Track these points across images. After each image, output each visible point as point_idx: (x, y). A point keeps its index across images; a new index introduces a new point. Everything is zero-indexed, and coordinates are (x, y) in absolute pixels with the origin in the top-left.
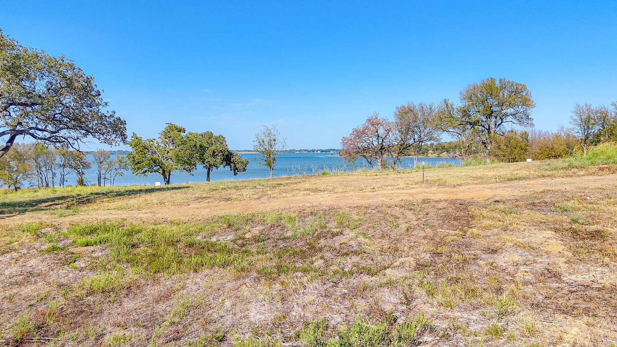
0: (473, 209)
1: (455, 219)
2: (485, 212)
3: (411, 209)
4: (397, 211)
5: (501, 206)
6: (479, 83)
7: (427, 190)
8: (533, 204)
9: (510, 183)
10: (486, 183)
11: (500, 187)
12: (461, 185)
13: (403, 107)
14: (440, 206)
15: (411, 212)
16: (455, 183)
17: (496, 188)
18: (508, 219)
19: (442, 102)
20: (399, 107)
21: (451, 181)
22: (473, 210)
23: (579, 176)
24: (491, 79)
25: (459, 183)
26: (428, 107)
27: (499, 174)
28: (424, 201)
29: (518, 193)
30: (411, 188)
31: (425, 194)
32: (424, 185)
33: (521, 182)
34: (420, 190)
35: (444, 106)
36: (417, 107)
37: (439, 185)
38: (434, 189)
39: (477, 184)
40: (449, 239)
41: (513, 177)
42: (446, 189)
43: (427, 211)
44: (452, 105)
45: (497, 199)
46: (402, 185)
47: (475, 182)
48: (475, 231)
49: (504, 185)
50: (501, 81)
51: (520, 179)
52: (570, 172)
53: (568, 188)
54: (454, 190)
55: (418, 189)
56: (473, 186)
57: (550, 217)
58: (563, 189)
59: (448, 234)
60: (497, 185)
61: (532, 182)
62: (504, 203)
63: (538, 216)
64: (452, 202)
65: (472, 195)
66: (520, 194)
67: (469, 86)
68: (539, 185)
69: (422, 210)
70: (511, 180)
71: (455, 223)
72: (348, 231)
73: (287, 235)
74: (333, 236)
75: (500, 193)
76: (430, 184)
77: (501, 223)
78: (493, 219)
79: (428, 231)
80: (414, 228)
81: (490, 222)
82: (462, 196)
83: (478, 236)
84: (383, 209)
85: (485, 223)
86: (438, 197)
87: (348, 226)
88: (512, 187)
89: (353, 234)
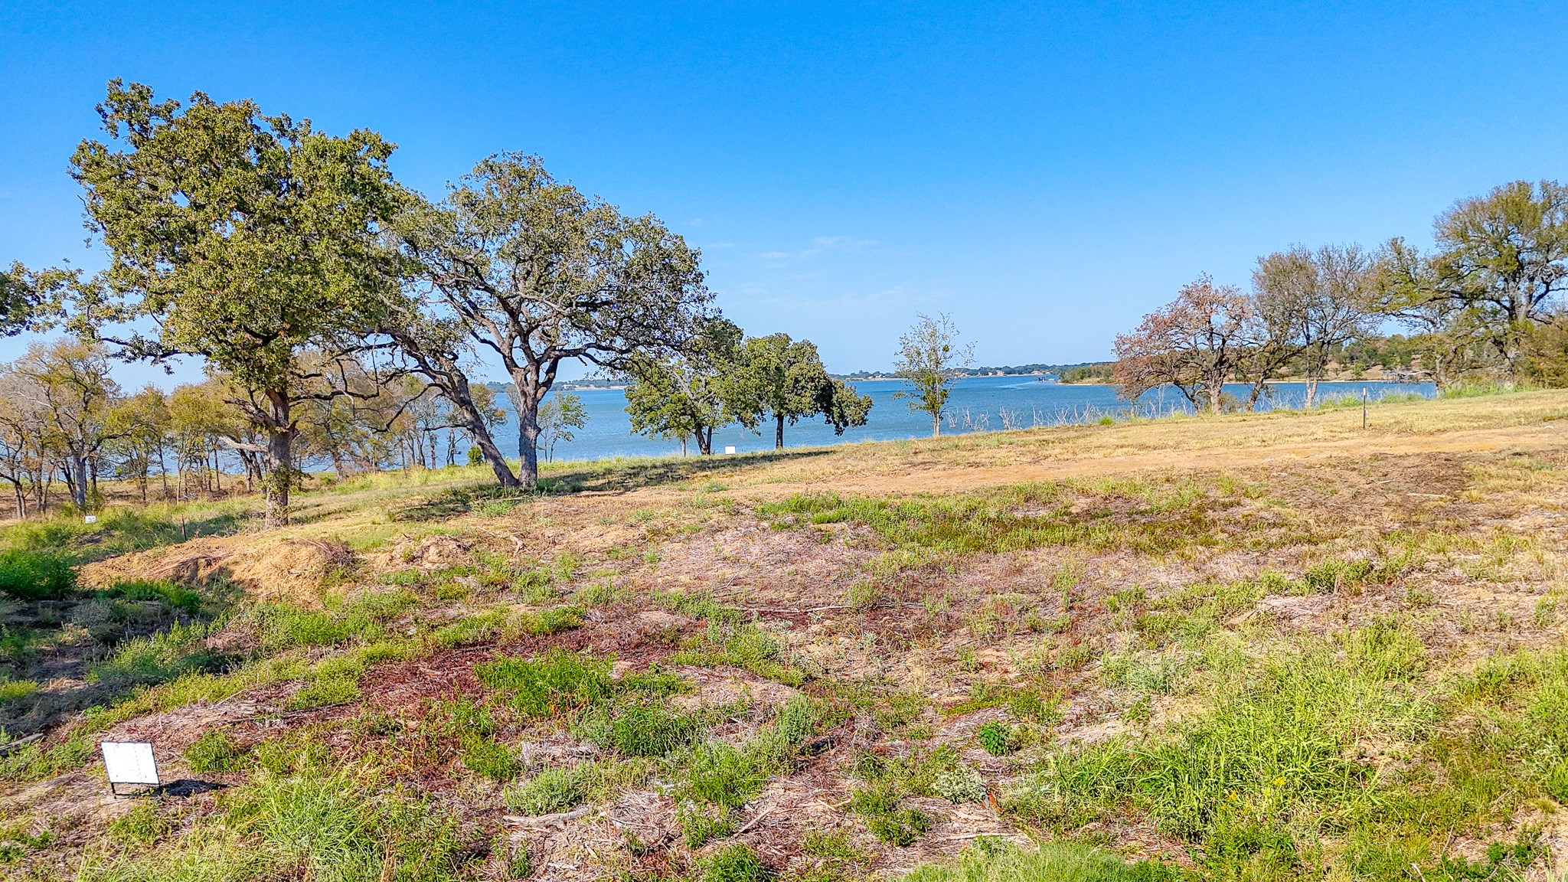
0: (1469, 466)
1: (1438, 480)
2: (1492, 469)
3: (1354, 469)
4: (1328, 473)
5: (1525, 460)
6: (1484, 195)
7: (1375, 441)
9: (1548, 426)
10: (1499, 426)
11: (1527, 433)
12: (1445, 431)
13: (1276, 258)
14: (1407, 463)
15: (1355, 473)
16: (1433, 428)
17: (1518, 434)
18: (1533, 478)
19: (1384, 245)
20: (1267, 258)
21: (1426, 425)
22: (1471, 466)
24: (1520, 185)
25: (1440, 426)
26: (1345, 255)
27: (1527, 409)
28: (1375, 457)
30: (1342, 439)
31: (1373, 448)
32: (1367, 433)
34: (1363, 441)
35: (1391, 255)
36: (1313, 257)
37: (1399, 432)
38: (1389, 438)
39: (1479, 428)
40: (1429, 505)
41: (1556, 414)
42: (1415, 438)
43: (1384, 471)
44: (1413, 252)
45: (1518, 450)
46: (1320, 434)
47: (1475, 425)
48: (1475, 493)
49: (1534, 430)
50: (1544, 186)
54: (1431, 439)
55: (1357, 440)
56: (1470, 432)
59: (1428, 500)
60: (1521, 429)
62: (1530, 456)
64: (1431, 457)
65: (1468, 447)
67: (1459, 204)
69: (1374, 469)
70: (1551, 419)
71: (1439, 485)
72: (1248, 501)
73: (1142, 508)
74: (1225, 507)
75: (1524, 442)
76: (1381, 430)
77: (1522, 483)
78: (1508, 477)
79: (1391, 496)
80: (1367, 493)
81: (1502, 482)
82: (1448, 448)
83: (1480, 500)
84: (1300, 470)
85: (1492, 483)
86: (1401, 450)
87: (1246, 495)
88: (1551, 431)
89: (1259, 504)
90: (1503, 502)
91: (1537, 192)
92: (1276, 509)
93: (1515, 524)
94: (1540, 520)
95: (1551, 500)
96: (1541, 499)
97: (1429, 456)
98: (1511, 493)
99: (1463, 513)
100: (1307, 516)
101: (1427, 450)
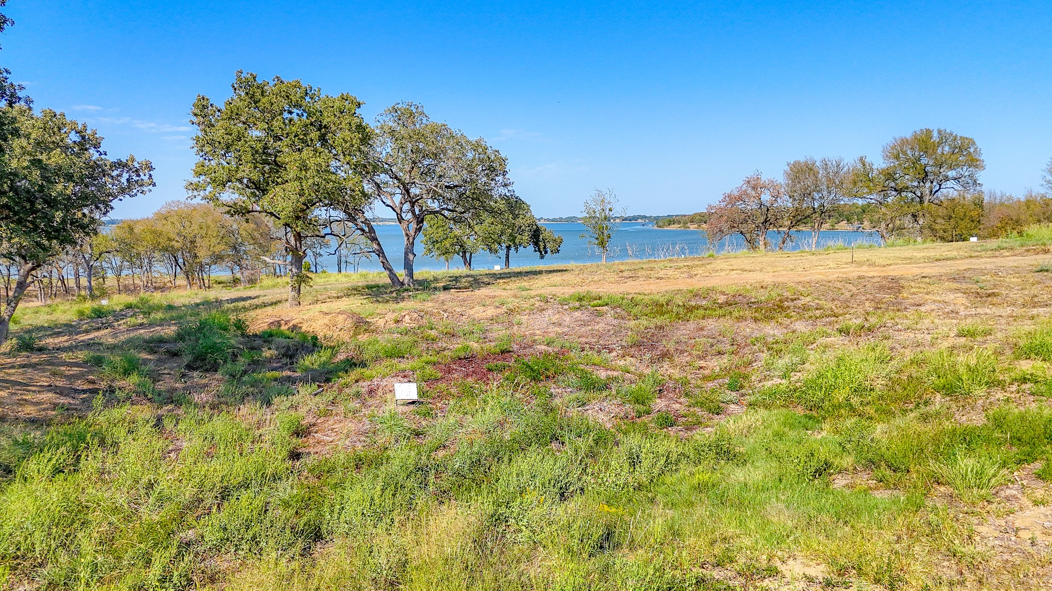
0: (902, 282)
1: (888, 289)
2: (913, 284)
3: (850, 283)
4: (839, 285)
5: (927, 280)
6: (908, 135)
7: (858, 269)
8: (954, 279)
9: (937, 263)
10: (915, 263)
12: (890, 265)
13: (797, 164)
14: (874, 280)
15: (851, 285)
16: (885, 263)
17: (925, 267)
18: (931, 288)
19: (856, 160)
20: (792, 163)
21: (881, 262)
22: (903, 282)
23: (1004, 257)
24: (927, 131)
25: (888, 263)
26: (834, 163)
27: (928, 255)
28: (859, 277)
29: (943, 271)
30: (843, 268)
31: (858, 273)
32: (854, 265)
33: (949, 262)
34: (853, 269)
35: (860, 166)
36: (817, 163)
37: (869, 265)
38: (865, 268)
39: (906, 264)
40: (885, 300)
41: (942, 257)
42: (876, 268)
43: (864, 284)
44: (871, 165)
45: (924, 275)
46: (832, 265)
47: (904, 262)
48: (905, 295)
49: (931, 265)
50: (939, 132)
51: (947, 259)
52: (997, 253)
53: (988, 266)
54: (884, 269)
55: (849, 269)
56: (903, 266)
57: (964, 286)
58: (984, 267)
59: (885, 298)
60: (925, 265)
61: (958, 262)
62: (930, 278)
63: (955, 285)
65: (902, 273)
66: (945, 272)
67: (895, 139)
68: (962, 265)
69: (859, 283)
70: (940, 260)
71: (889, 291)
72: (803, 298)
73: (753, 300)
74: (793, 300)
75: (927, 271)
76: (860, 264)
77: (926, 290)
78: (920, 288)
79: (868, 296)
80: (857, 295)
81: (917, 290)
82: (892, 273)
83: (908, 298)
84: (824, 283)
85: (913, 290)
86: (871, 274)
87: (801, 294)
88: (939, 266)
89: (809, 299)
90: (917, 299)
91: (935, 134)
92: (817, 301)
93: (923, 309)
94: (933, 307)
95: (938, 298)
96: (934, 298)
97: (884, 277)
98: (921, 295)
99: (900, 304)
100: (830, 305)
101: (883, 274)
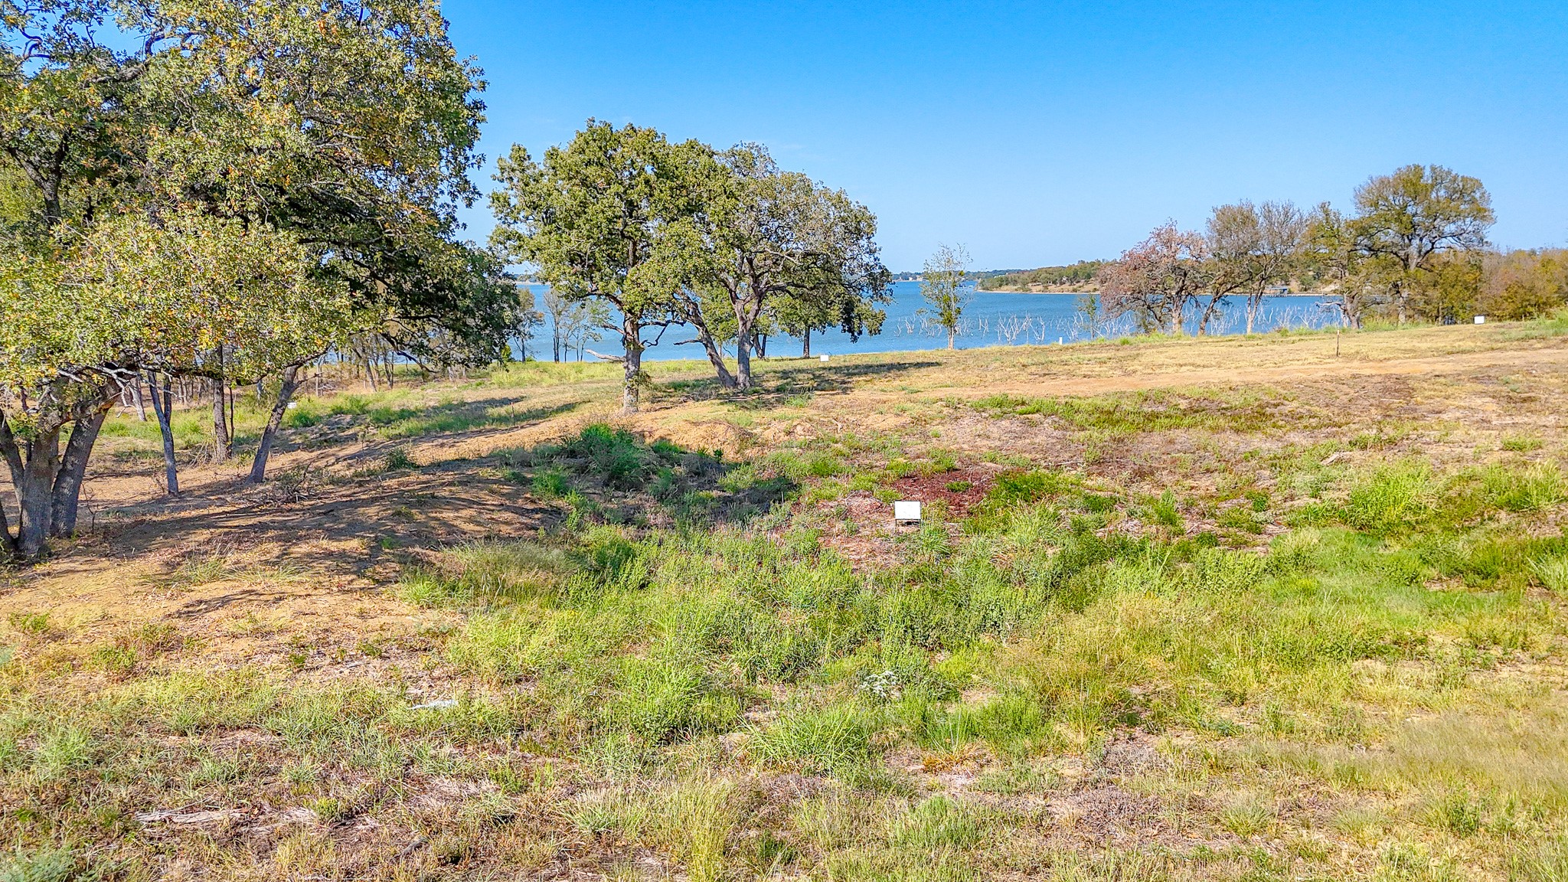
0: (1412, 383)
1: (1396, 391)
2: (1425, 385)
3: (1343, 384)
4: (1329, 386)
5: (1442, 380)
6: (1389, 173)
7: (1349, 365)
8: (1477, 378)
9: (1451, 358)
10: (1420, 357)
11: (1438, 362)
12: (1389, 359)
13: (1226, 208)
14: (1374, 380)
15: (1345, 386)
16: (1381, 357)
17: (1434, 363)
18: (1450, 390)
19: (1315, 207)
20: (1220, 208)
21: (1375, 355)
23: (1535, 349)
24: (1415, 168)
25: (1387, 356)
26: (1282, 210)
27: (1435, 346)
28: (1354, 376)
29: (1460, 368)
30: (1328, 363)
31: (1348, 370)
32: (1342, 360)
33: (1464, 356)
34: (1342, 365)
35: (1321, 216)
36: (1256, 209)
37: (1362, 359)
38: (1356, 363)
39: (1409, 358)
40: (1394, 406)
41: (1454, 350)
42: (1372, 364)
43: (1362, 385)
44: (1337, 214)
45: (1437, 373)
47: (1407, 356)
48: (1419, 399)
49: (1443, 360)
50: (1433, 169)
51: (1463, 352)
52: (1525, 344)
53: (1517, 362)
54: (1381, 364)
55: (1337, 365)
56: (1405, 361)
57: (1491, 388)
58: (1511, 364)
59: (1393, 403)
60: (1435, 359)
61: (1477, 356)
62: (1445, 377)
63: (1480, 387)
64: (1388, 377)
65: (1406, 370)
66: (1463, 369)
67: (1371, 178)
68: (1484, 360)
69: (1356, 384)
71: (1397, 394)
72: (1286, 402)
73: (1224, 406)
74: (1276, 406)
75: (1440, 368)
76: (1349, 357)
77: (1443, 394)
81: (1432, 393)
85: (1427, 393)
86: (1368, 372)
87: (1284, 398)
89: (1295, 404)
90: (1435, 404)
91: (1427, 172)
92: (1307, 407)
94: (1458, 414)
97: (1386, 376)
99: (1415, 410)
100: (1325, 412)
